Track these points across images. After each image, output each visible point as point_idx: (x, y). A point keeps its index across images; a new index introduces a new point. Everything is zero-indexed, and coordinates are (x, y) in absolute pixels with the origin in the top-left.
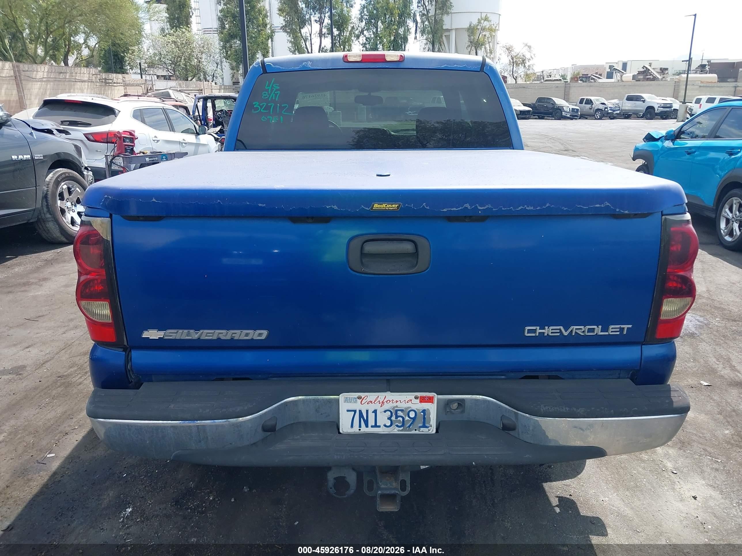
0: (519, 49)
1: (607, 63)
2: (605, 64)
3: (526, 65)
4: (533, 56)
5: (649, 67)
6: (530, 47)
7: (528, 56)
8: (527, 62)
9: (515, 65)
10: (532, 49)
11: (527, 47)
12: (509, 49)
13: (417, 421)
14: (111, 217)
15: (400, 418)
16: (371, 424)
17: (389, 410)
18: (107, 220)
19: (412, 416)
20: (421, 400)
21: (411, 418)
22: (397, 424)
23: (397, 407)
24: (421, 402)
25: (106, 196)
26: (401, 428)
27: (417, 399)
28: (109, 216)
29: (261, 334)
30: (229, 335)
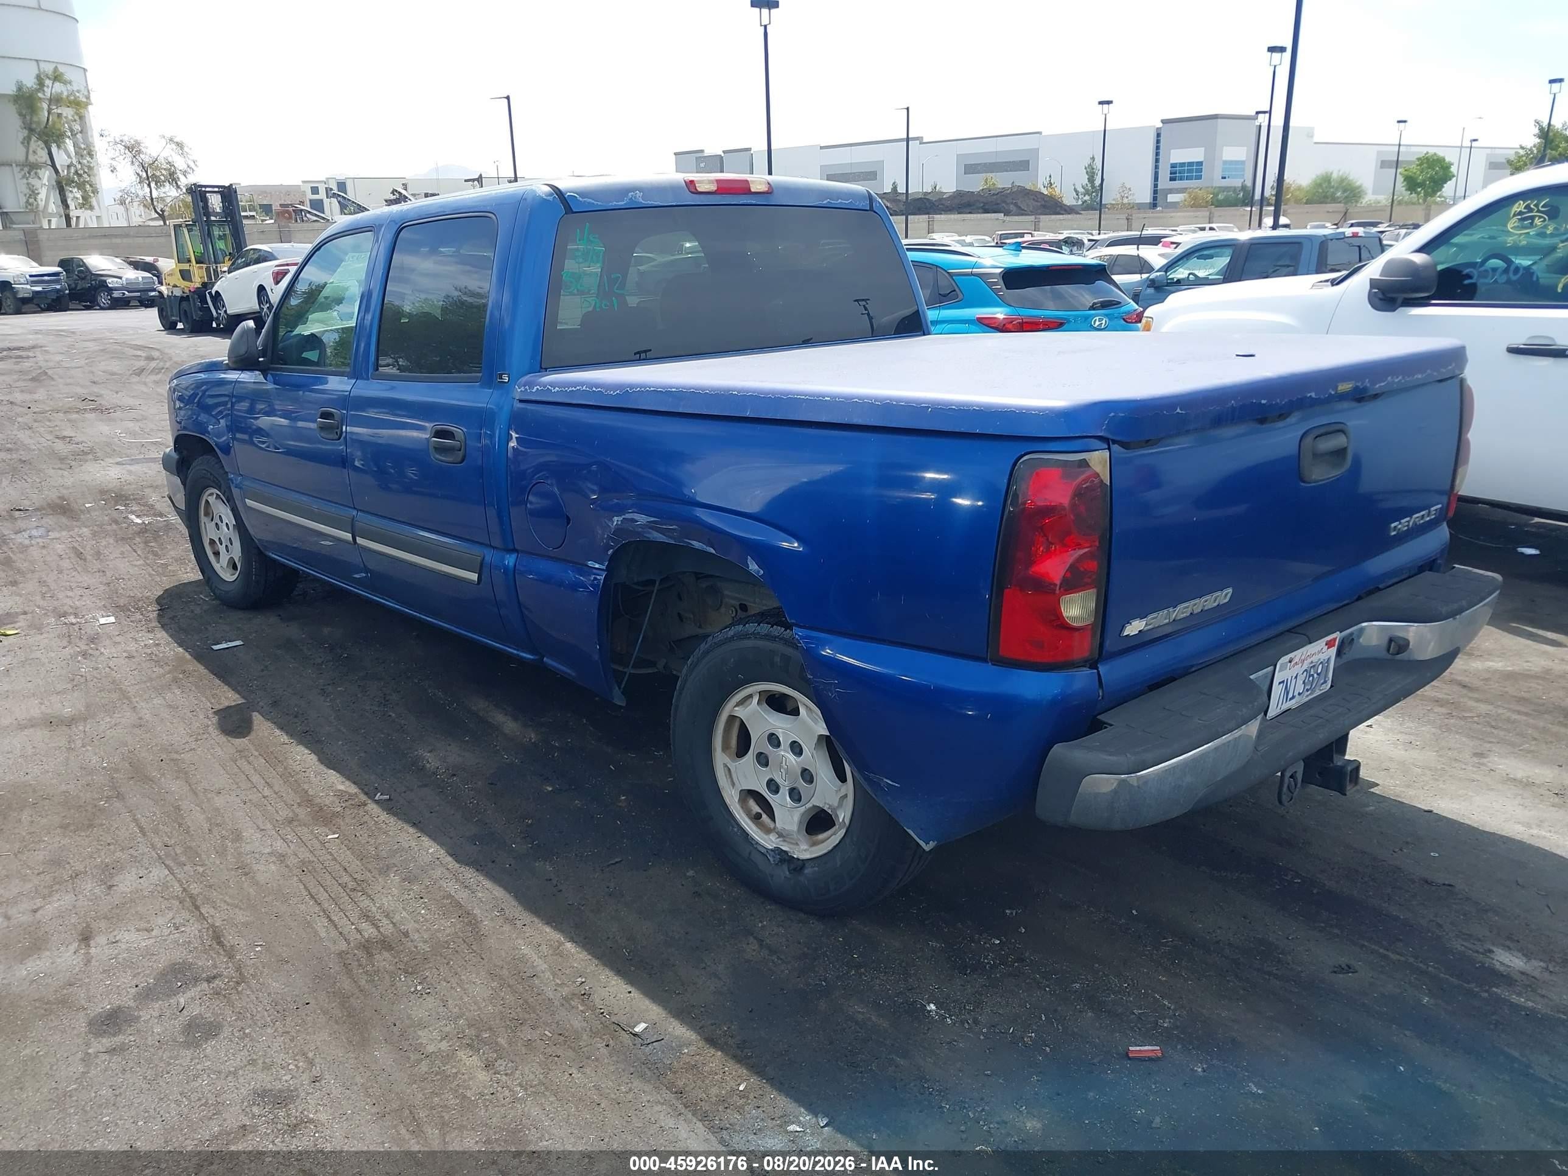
0: (154, 149)
1: (304, 182)
2: (301, 184)
3: (179, 183)
4: (192, 165)
5: (404, 192)
6: (180, 145)
7: (180, 163)
8: (182, 177)
9: (153, 185)
10: (186, 149)
11: (174, 146)
12: (133, 149)
13: (1322, 676)
14: (1109, 449)
15: (1311, 678)
16: (1290, 696)
17: (1306, 670)
18: (1107, 454)
19: (1319, 671)
20: (1330, 644)
21: (1318, 674)
22: (1308, 687)
23: (1312, 662)
24: (1328, 648)
25: (1112, 414)
26: (1309, 692)
27: (1326, 644)
28: (1107, 447)
29: (1226, 595)
30: (1201, 605)
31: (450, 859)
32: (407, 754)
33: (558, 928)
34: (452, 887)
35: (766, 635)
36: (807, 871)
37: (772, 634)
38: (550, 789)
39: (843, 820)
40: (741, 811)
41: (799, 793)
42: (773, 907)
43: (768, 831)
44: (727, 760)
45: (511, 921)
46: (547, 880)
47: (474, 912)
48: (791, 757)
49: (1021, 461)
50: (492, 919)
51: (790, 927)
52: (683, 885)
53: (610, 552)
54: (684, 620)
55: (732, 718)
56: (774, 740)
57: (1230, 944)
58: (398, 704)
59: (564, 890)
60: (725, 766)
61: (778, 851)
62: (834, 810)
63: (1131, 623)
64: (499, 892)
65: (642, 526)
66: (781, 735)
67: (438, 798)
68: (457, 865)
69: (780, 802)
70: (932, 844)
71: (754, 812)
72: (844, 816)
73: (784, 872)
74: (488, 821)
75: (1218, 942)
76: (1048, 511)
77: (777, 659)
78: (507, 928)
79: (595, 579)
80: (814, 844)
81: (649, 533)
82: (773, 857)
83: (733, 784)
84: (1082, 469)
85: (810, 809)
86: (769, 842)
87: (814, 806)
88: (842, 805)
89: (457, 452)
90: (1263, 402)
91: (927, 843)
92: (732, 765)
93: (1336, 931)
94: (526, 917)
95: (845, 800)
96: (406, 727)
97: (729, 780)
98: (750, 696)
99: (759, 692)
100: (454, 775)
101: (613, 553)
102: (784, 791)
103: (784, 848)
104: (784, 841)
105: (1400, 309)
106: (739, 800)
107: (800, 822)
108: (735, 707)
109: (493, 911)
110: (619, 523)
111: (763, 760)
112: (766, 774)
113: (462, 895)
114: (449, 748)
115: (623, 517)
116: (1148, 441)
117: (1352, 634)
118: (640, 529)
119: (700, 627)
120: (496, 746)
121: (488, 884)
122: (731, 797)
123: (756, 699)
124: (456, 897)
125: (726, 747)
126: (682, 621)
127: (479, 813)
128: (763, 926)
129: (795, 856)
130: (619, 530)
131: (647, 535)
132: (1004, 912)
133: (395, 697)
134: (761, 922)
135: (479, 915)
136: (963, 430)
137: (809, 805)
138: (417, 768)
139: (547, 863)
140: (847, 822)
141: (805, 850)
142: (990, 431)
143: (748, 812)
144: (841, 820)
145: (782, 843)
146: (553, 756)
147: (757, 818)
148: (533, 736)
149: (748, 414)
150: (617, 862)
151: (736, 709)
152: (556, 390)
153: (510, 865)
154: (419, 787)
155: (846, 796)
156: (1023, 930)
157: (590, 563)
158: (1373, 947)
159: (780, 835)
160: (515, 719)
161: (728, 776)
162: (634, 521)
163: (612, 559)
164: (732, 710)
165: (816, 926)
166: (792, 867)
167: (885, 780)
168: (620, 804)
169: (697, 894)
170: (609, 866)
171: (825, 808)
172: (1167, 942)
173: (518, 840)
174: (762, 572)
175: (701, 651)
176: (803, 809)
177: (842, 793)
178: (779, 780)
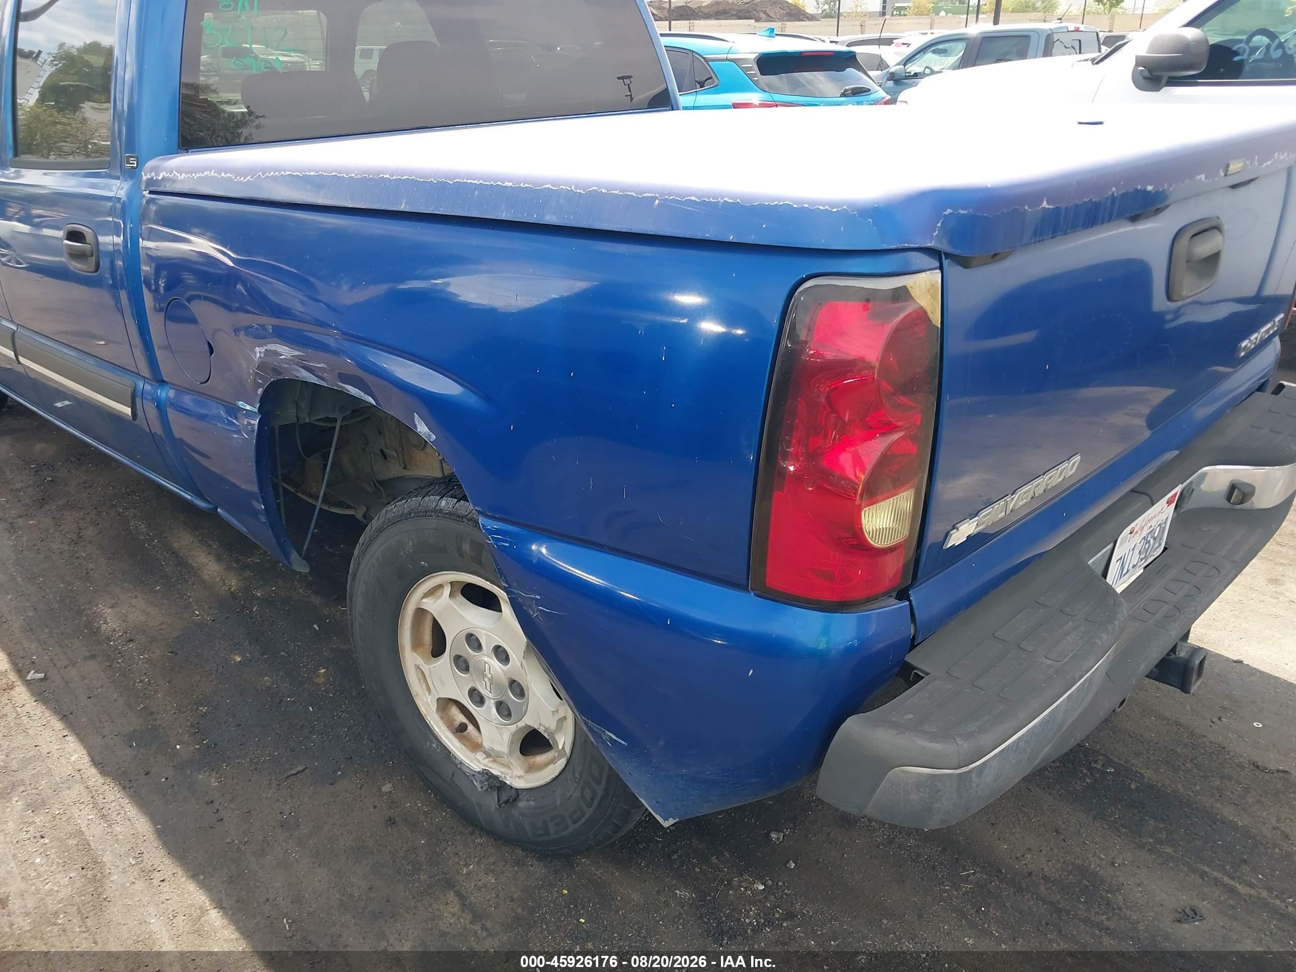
13: (1158, 540)
14: (941, 268)
15: (1148, 545)
16: (1125, 571)
17: (1144, 538)
18: (937, 276)
19: (1156, 536)
20: (1169, 503)
21: (1155, 539)
22: (1142, 556)
23: (1151, 526)
24: (1168, 506)
25: (949, 211)
26: (1143, 561)
27: (1167, 503)
28: (938, 264)
29: (1073, 465)
30: (1044, 484)
31: (93, 771)
32: (84, 610)
33: (204, 886)
34: (84, 817)
35: (450, 514)
36: (522, 804)
37: (459, 512)
38: (239, 659)
39: (563, 748)
40: (441, 723)
41: (508, 707)
42: (484, 839)
43: (475, 747)
44: (420, 661)
45: (147, 874)
46: (207, 803)
47: (104, 859)
48: (495, 664)
49: (800, 289)
50: (124, 872)
51: (503, 873)
52: (375, 807)
53: (260, 391)
54: (388, 458)
55: (421, 613)
56: (473, 641)
57: (1045, 877)
58: (91, 542)
59: (225, 819)
60: (418, 668)
61: (487, 775)
62: (552, 734)
63: (957, 529)
64: (142, 825)
65: (286, 361)
66: (484, 637)
67: (103, 676)
68: (101, 781)
69: (486, 714)
70: (671, 821)
71: (457, 723)
72: (564, 740)
73: (491, 801)
74: (154, 710)
75: (1030, 874)
76: (843, 368)
77: (466, 547)
78: (140, 885)
79: (249, 424)
80: (531, 769)
81: (297, 370)
82: (481, 782)
83: (429, 690)
84: (899, 305)
85: (522, 728)
86: (474, 762)
87: (527, 726)
88: (561, 728)
89: (90, 258)
90: (1150, 188)
91: (665, 820)
92: (426, 668)
93: (1168, 850)
94: (167, 866)
95: (564, 722)
96: (93, 572)
97: (424, 685)
98: (441, 586)
99: (451, 583)
100: (131, 640)
101: (265, 392)
102: (490, 704)
103: (495, 772)
104: (494, 761)
105: (1166, 88)
106: (437, 710)
107: (512, 742)
108: (422, 598)
109: (128, 856)
110: (262, 355)
111: (462, 664)
112: (467, 681)
113: (94, 831)
114: (134, 602)
115: (265, 347)
116: (995, 255)
117: (1191, 483)
118: (286, 366)
119: (405, 468)
120: (190, 597)
121: (131, 811)
122: (427, 706)
123: (447, 590)
124: (87, 833)
125: (417, 644)
126: (386, 458)
127: (147, 698)
128: (468, 874)
129: (508, 782)
130: (262, 366)
131: (294, 373)
132: (768, 835)
133: (90, 532)
134: (467, 865)
135: (108, 865)
136: (708, 236)
137: (521, 724)
138: (92, 632)
139: (214, 774)
140: (568, 750)
141: (519, 777)
142: (751, 239)
143: (449, 723)
144: (560, 748)
145: (490, 765)
146: (251, 611)
147: (461, 729)
148: (234, 583)
149: (402, 207)
150: (299, 772)
151: (424, 600)
152: (182, 177)
153: (167, 779)
154: (86, 659)
155: (565, 718)
156: (793, 865)
157: (241, 404)
158: (1215, 873)
159: (488, 755)
160: (219, 559)
161: (422, 680)
162: (276, 353)
163: (264, 400)
164: (419, 602)
165: (537, 869)
166: (504, 797)
167: (607, 732)
168: (317, 680)
169: (391, 821)
170: (288, 777)
171: (540, 730)
172: (968, 876)
173: (186, 738)
174: (434, 437)
175: (373, 529)
176: (513, 728)
177: (561, 714)
178: (484, 692)
